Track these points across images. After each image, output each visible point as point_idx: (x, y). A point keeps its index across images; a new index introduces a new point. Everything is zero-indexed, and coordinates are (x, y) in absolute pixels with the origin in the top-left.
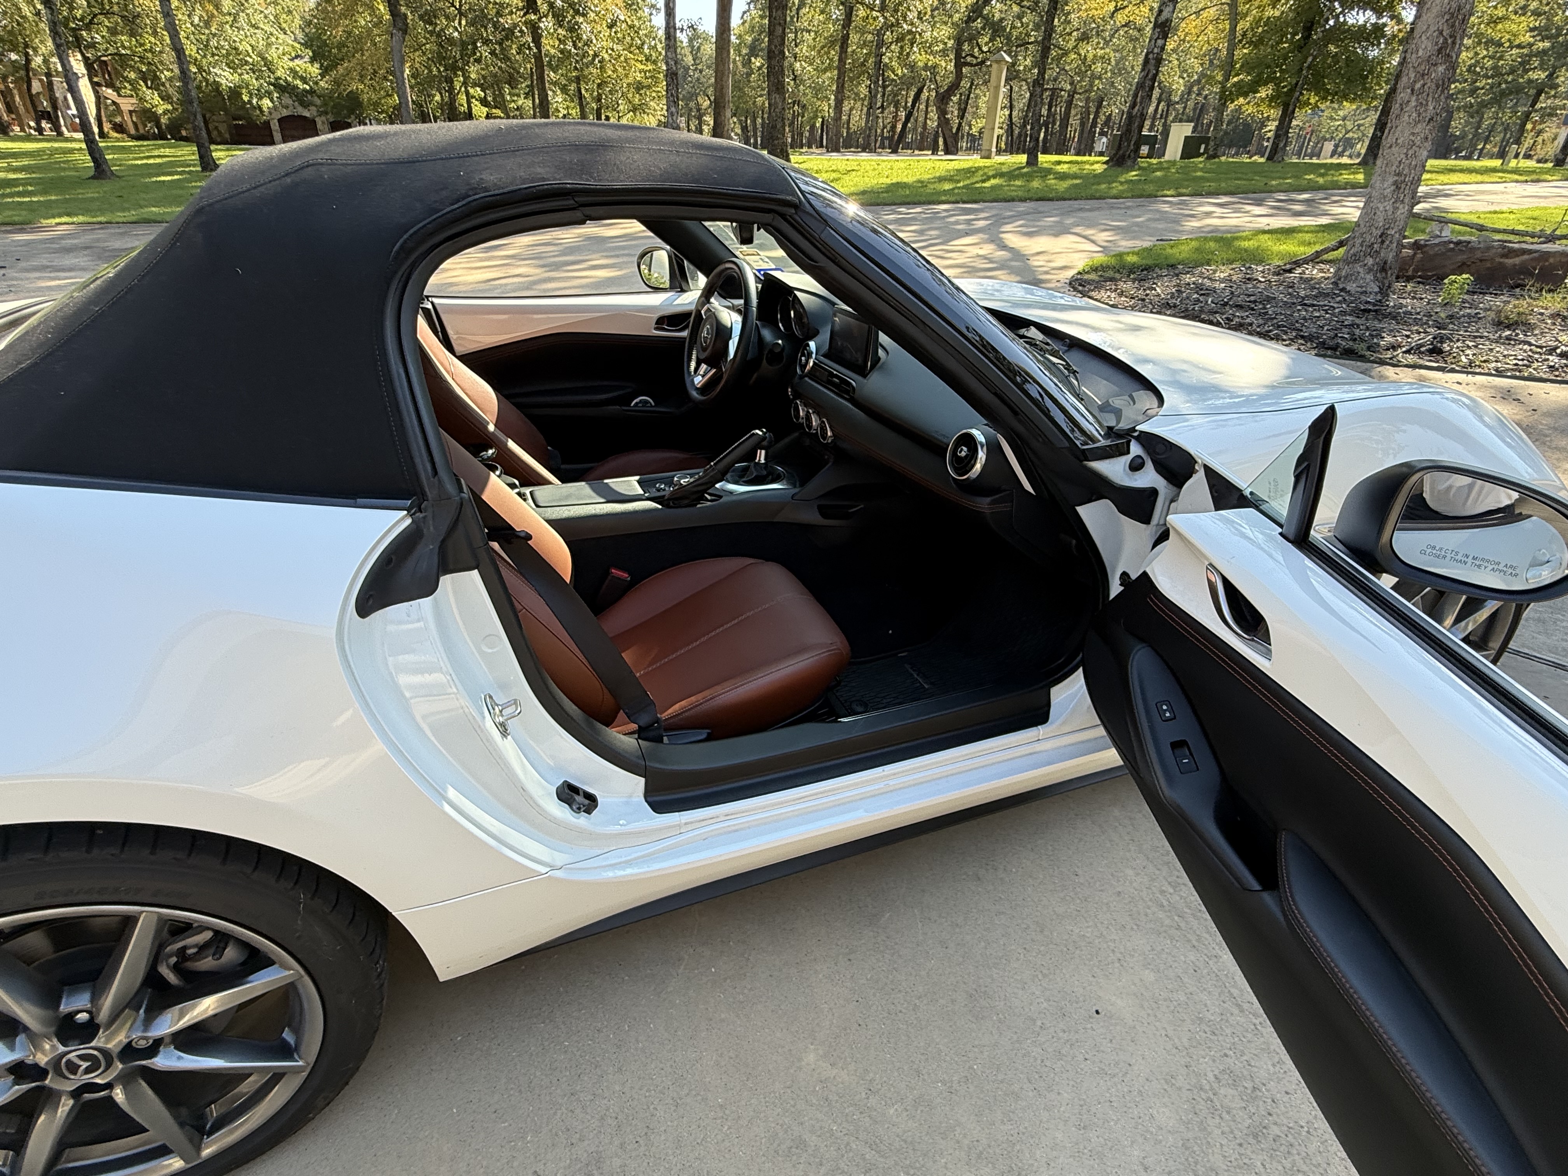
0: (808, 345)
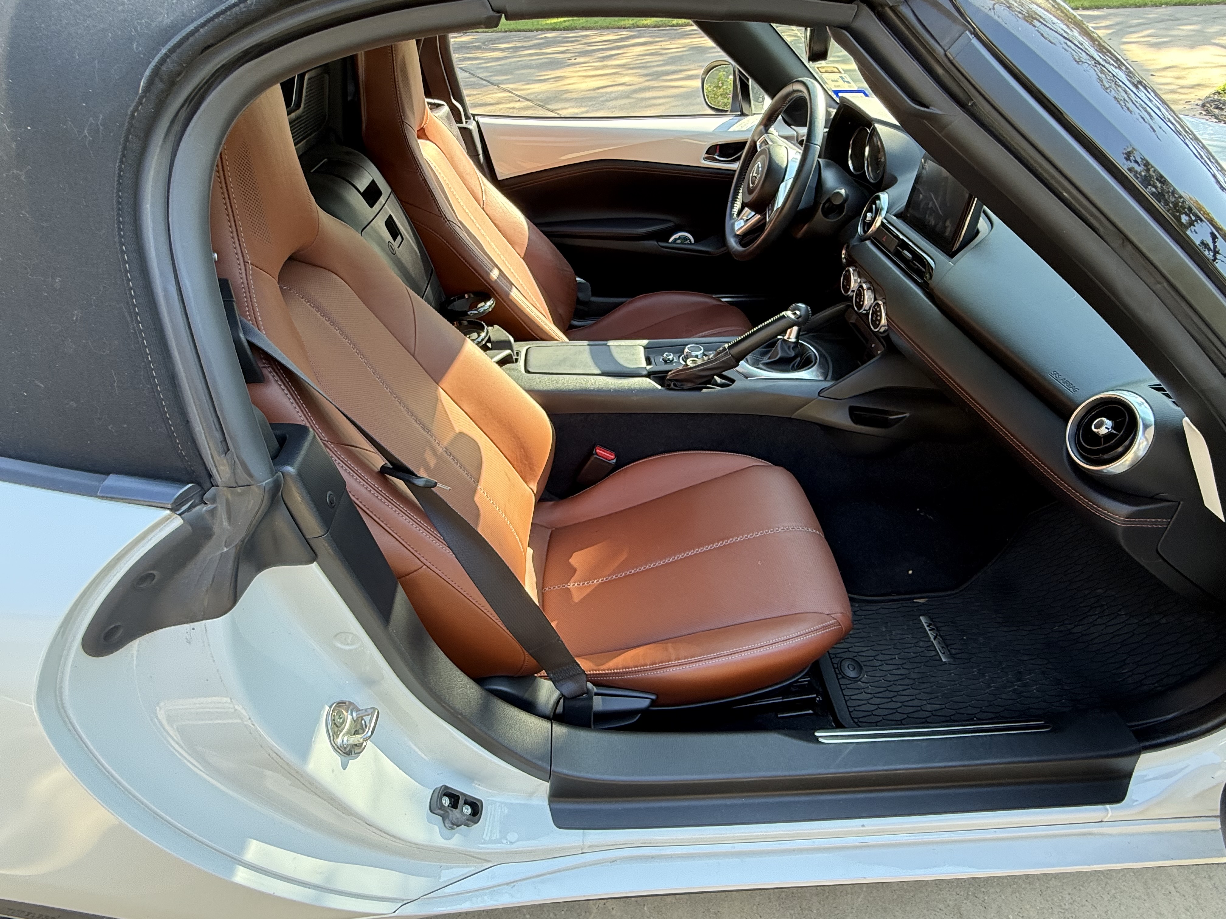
0: (878, 198)
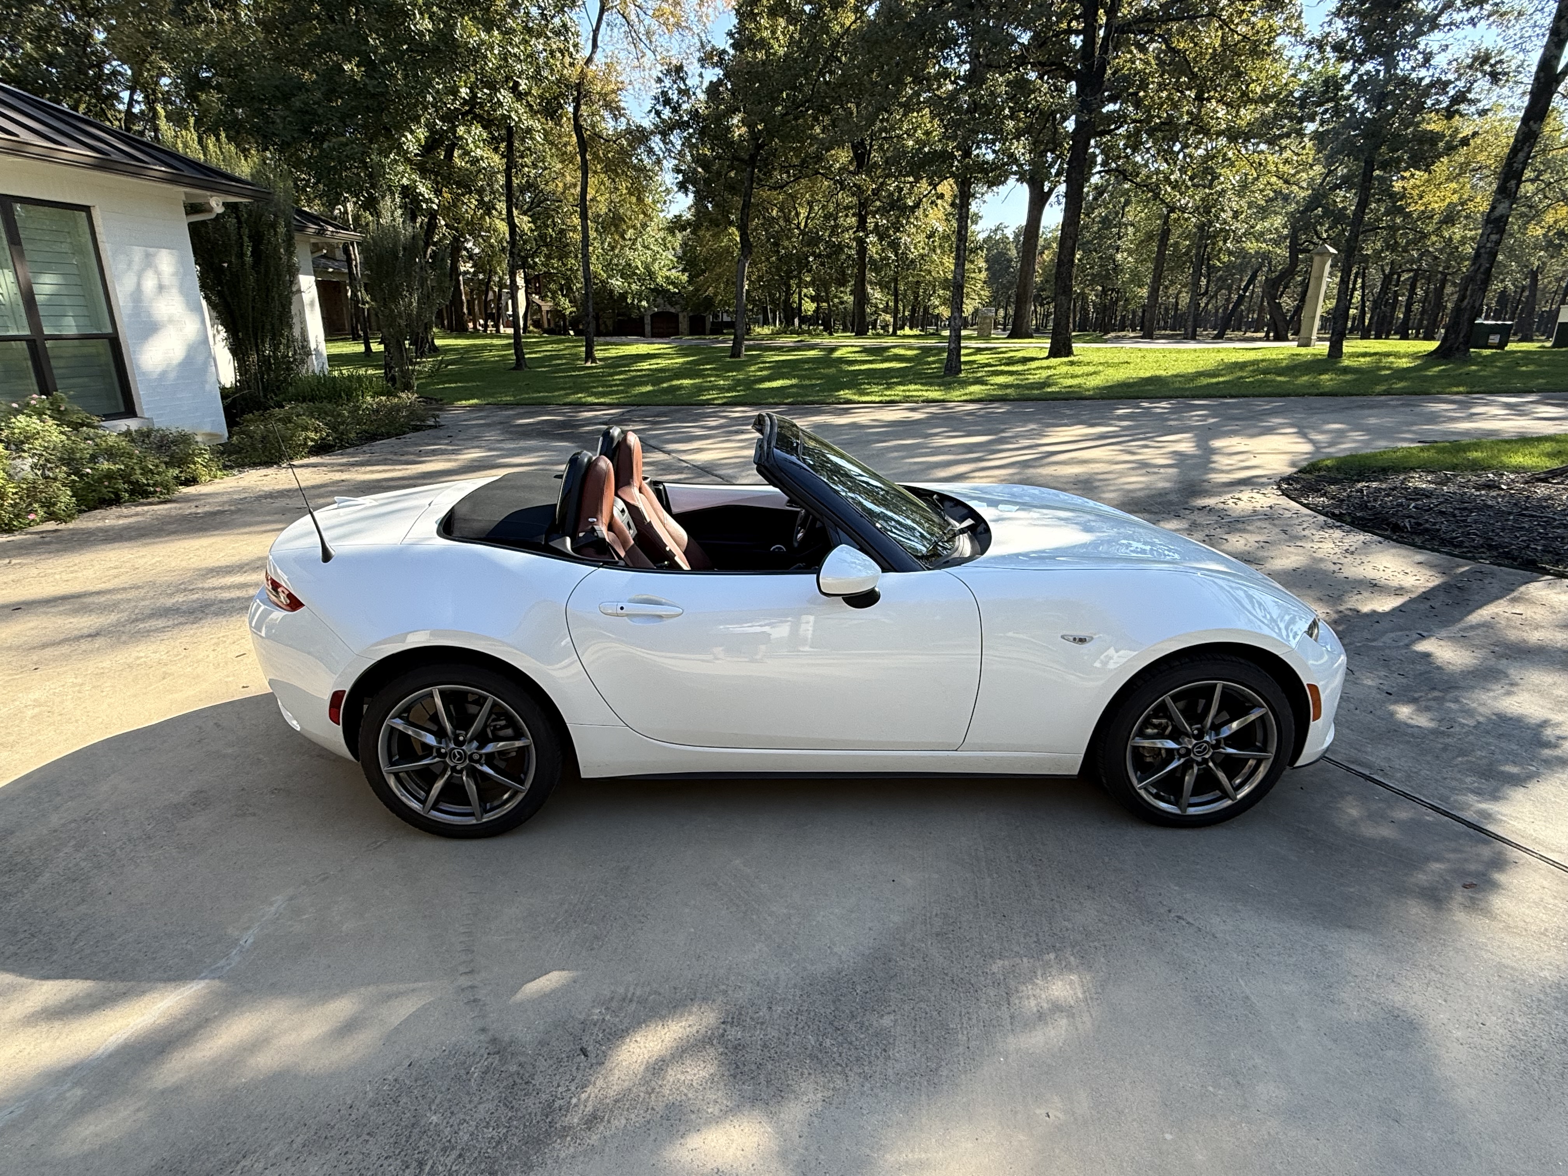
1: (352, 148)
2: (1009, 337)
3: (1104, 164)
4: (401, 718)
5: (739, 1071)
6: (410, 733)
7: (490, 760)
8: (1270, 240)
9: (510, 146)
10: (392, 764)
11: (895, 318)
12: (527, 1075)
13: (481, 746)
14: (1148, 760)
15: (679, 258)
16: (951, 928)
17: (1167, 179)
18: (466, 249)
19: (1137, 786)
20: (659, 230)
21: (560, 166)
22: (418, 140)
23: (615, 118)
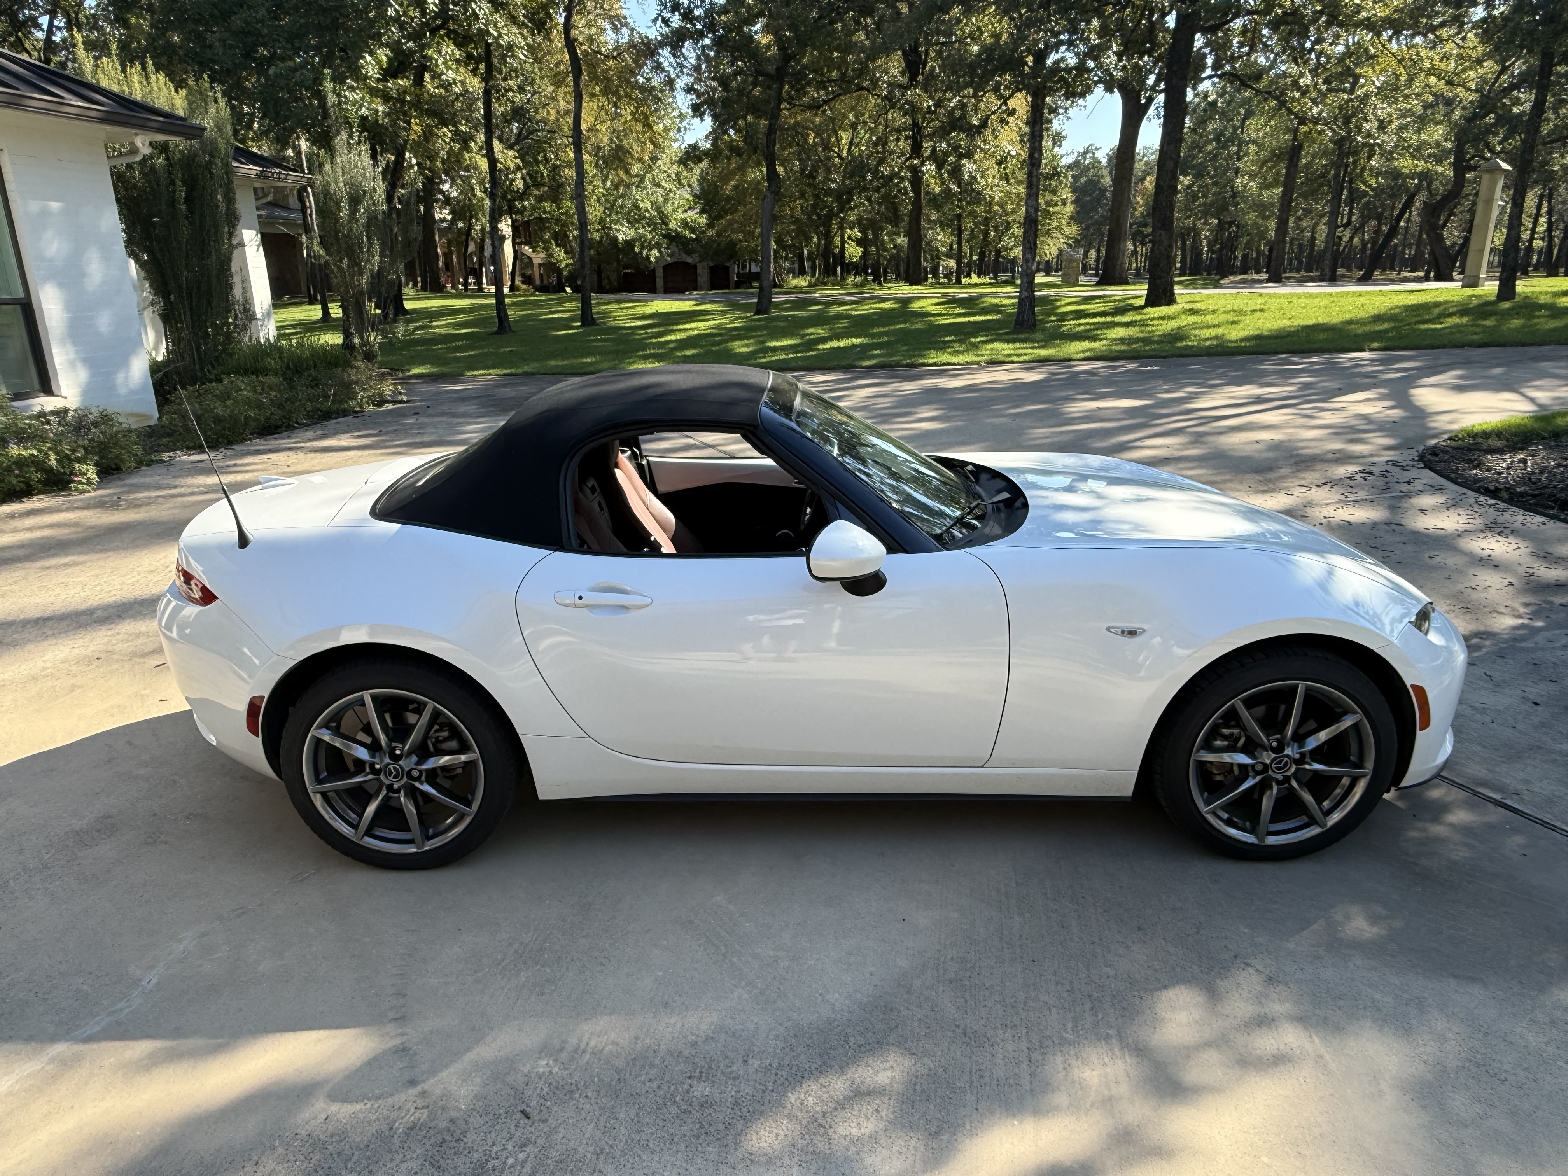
1: (302, 74)
2: (1099, 284)
3: (1216, 66)
4: (328, 728)
5: (703, 1131)
6: (337, 745)
7: (432, 776)
8: (1430, 156)
9: (490, 67)
10: (319, 781)
11: (959, 263)
12: (459, 1132)
13: (422, 760)
14: (1218, 778)
15: (695, 196)
16: (969, 974)
17: (1296, 85)
18: (442, 192)
19: (1204, 809)
20: (672, 164)
21: (551, 89)
22: (379, 62)
23: (616, 30)
